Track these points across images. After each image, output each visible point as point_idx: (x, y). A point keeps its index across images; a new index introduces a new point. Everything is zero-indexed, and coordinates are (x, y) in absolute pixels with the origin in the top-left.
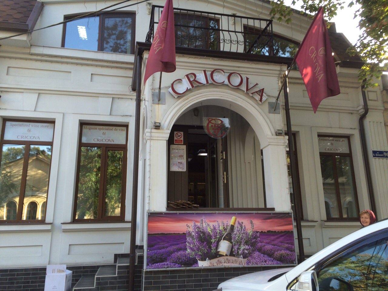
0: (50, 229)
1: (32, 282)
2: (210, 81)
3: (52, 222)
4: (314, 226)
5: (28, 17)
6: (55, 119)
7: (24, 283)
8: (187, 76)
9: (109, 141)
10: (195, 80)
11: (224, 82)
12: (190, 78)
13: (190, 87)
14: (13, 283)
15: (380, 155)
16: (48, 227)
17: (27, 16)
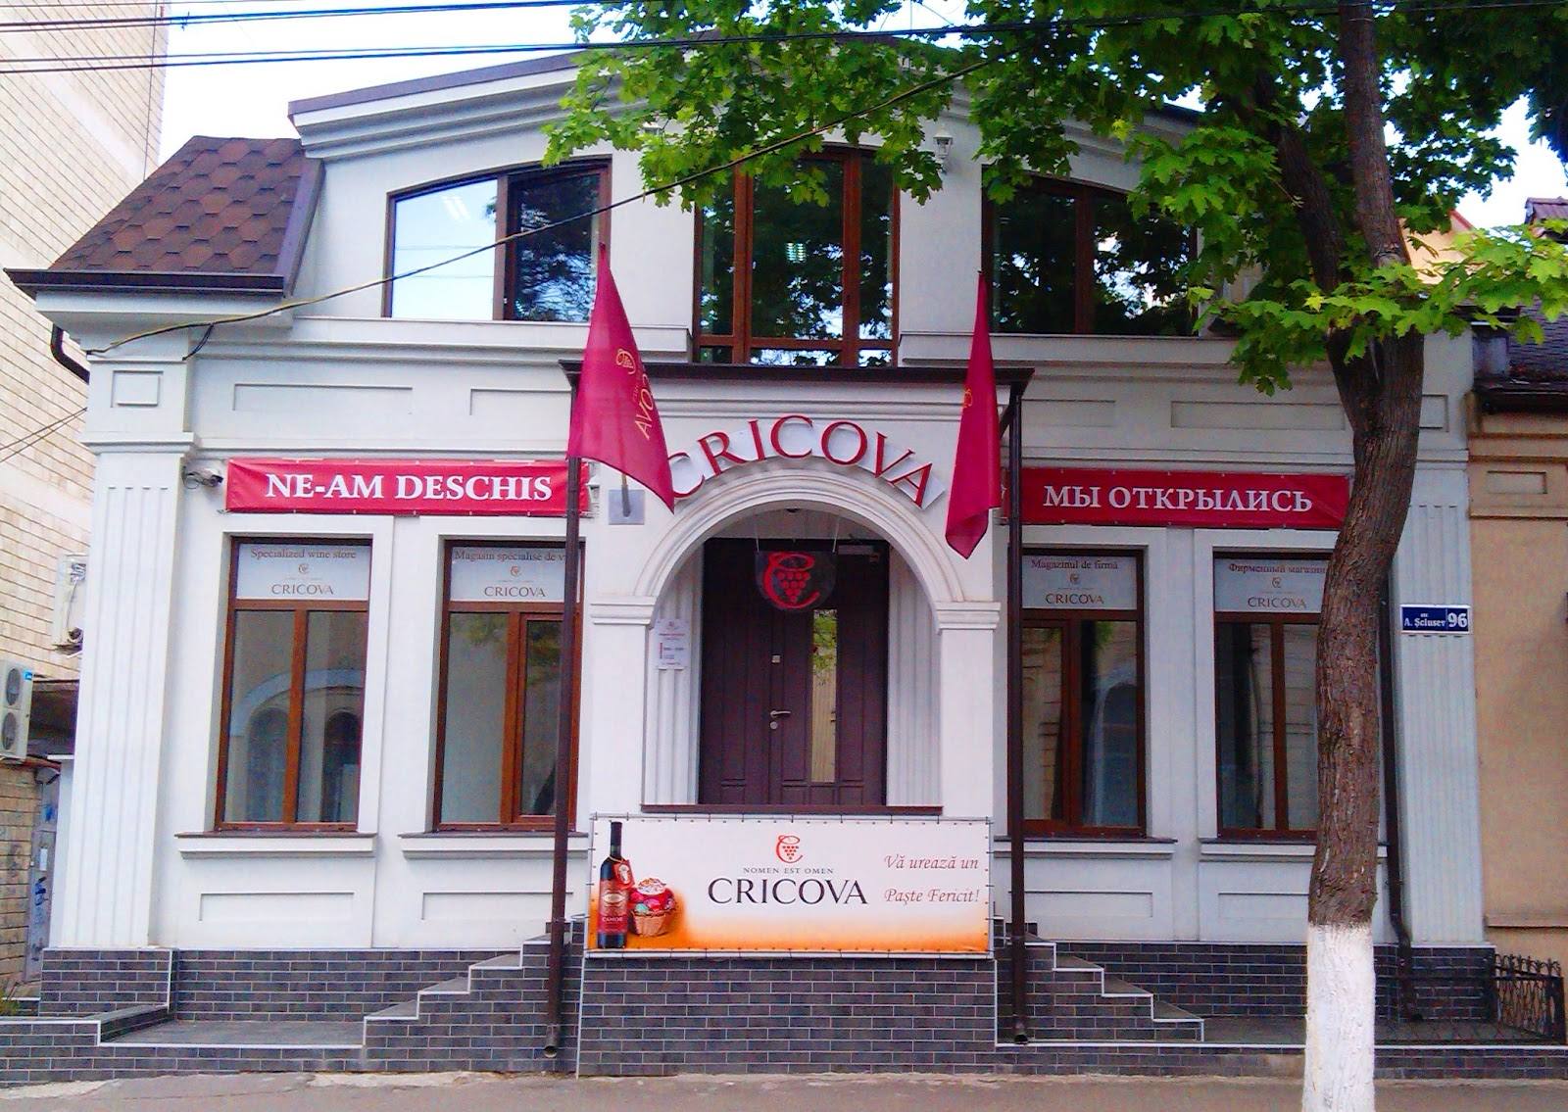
0: (370, 849)
1: (332, 987)
2: (769, 451)
3: (375, 832)
4: (1166, 857)
5: (283, 230)
6: (371, 535)
7: (310, 987)
8: (702, 442)
9: (530, 593)
10: (725, 454)
11: (810, 452)
12: (711, 447)
13: (709, 473)
14: (283, 987)
15: (1431, 623)
16: (366, 845)
17: (280, 229)
